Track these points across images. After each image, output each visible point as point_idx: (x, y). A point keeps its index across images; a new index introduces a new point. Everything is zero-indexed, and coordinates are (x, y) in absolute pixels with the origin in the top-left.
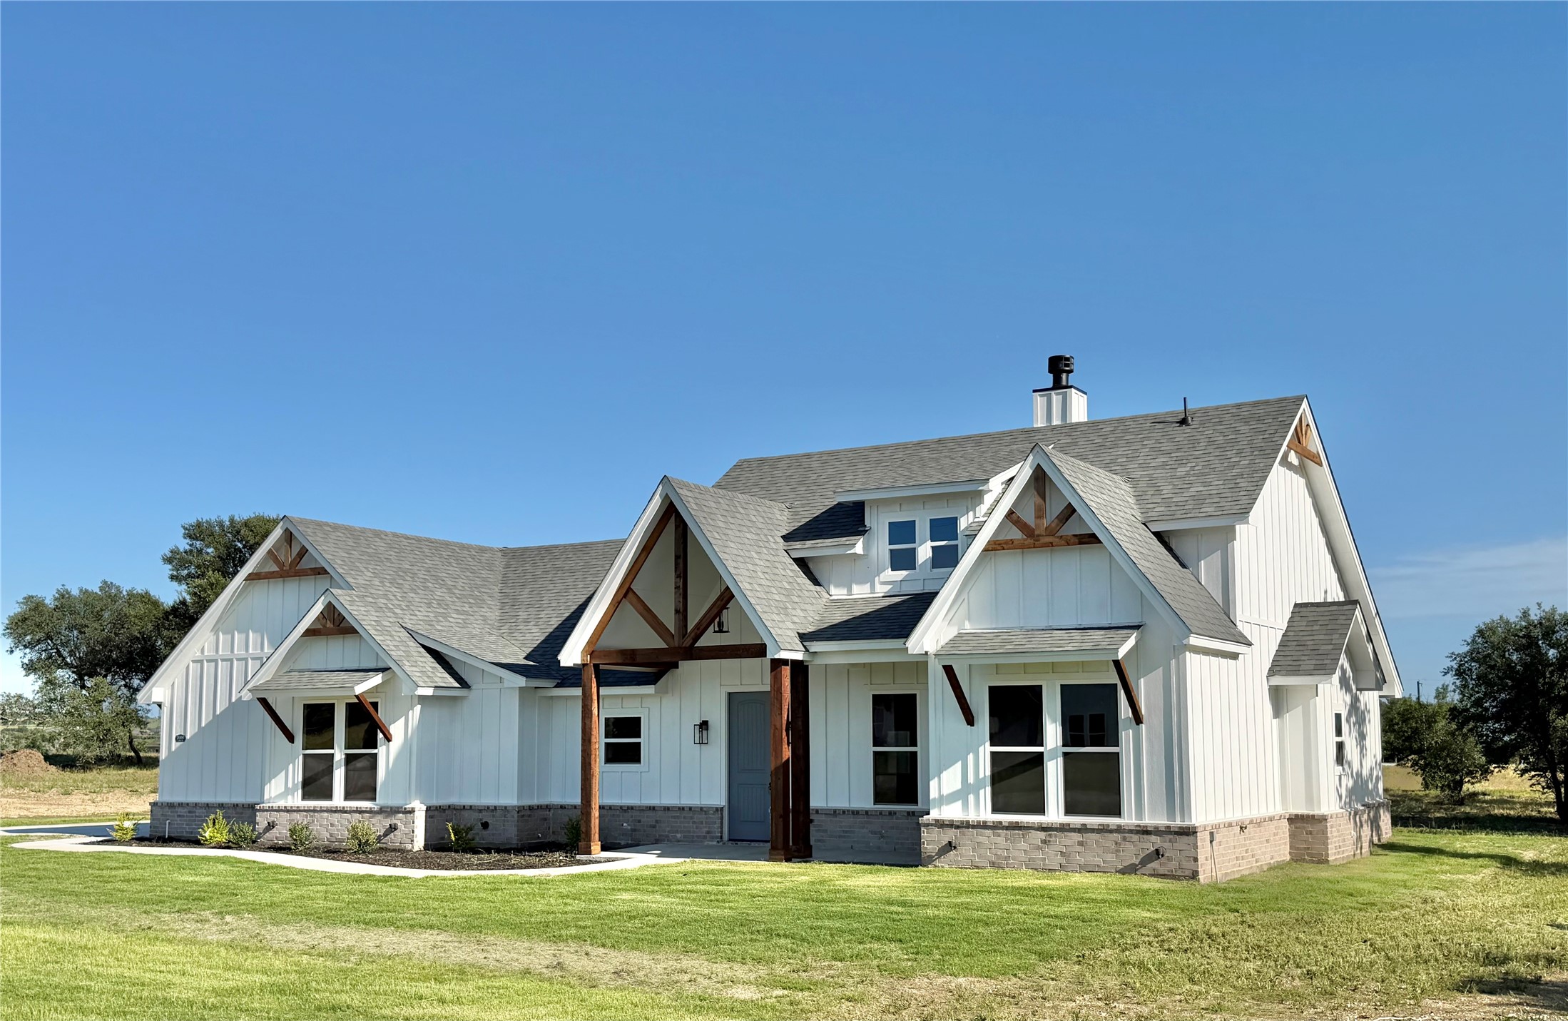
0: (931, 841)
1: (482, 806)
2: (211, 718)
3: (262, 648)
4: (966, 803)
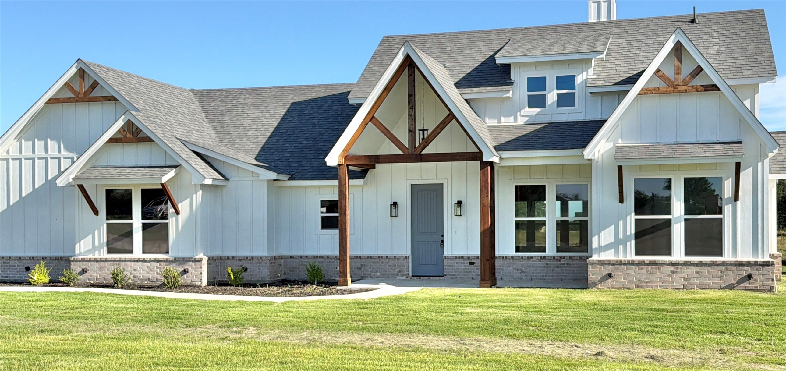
0: (594, 274)
1: (242, 257)
2: (18, 199)
3: (59, 151)
4: (617, 252)
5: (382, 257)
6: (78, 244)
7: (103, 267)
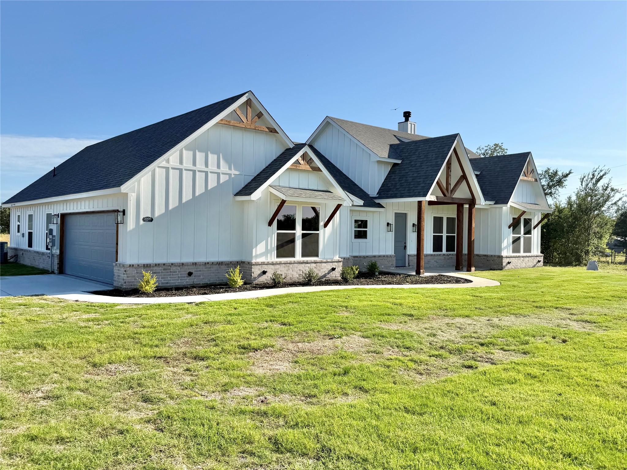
0: (504, 262)
3: (219, 167)
4: (508, 251)
6: (255, 248)
7: (279, 269)
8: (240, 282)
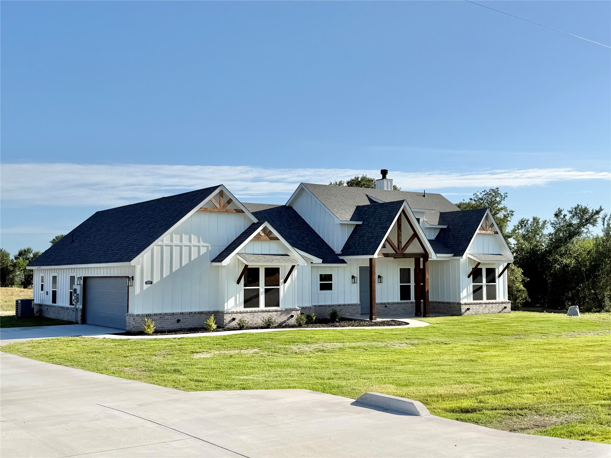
0: (463, 309)
1: (302, 307)
2: (169, 274)
3: (199, 242)
4: (468, 299)
5: (349, 305)
6: (226, 303)
7: (244, 317)
8: (214, 326)
